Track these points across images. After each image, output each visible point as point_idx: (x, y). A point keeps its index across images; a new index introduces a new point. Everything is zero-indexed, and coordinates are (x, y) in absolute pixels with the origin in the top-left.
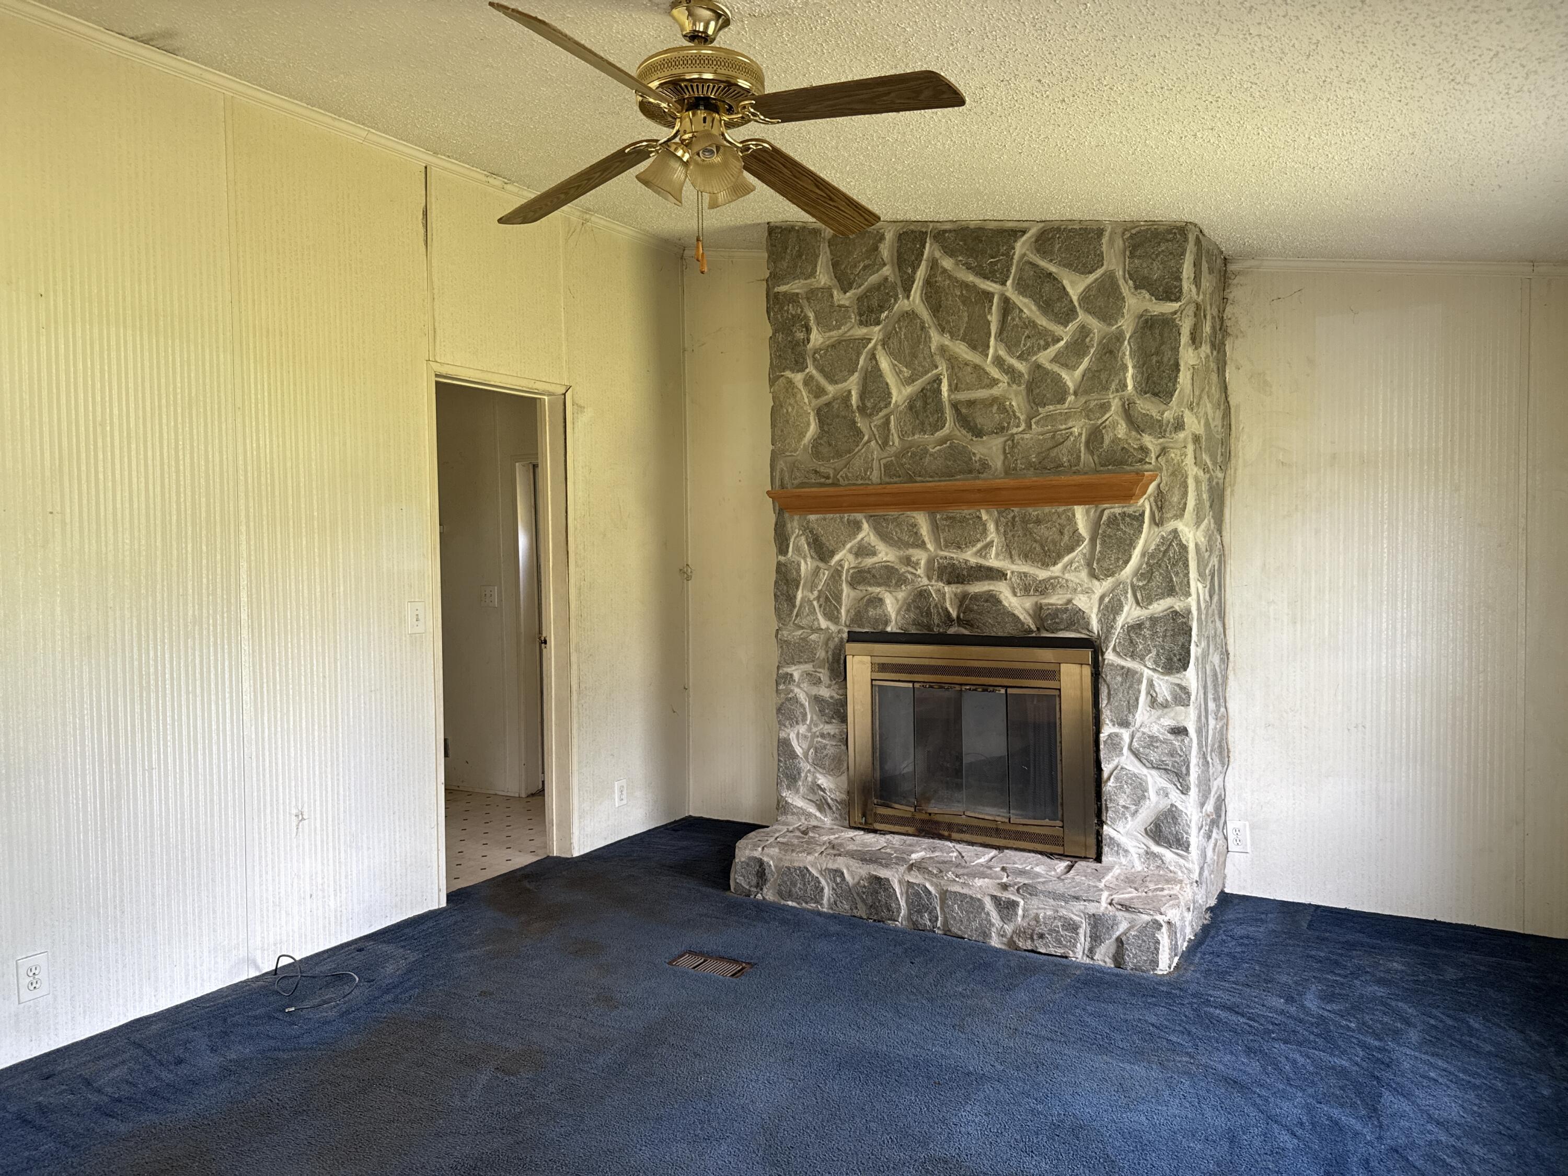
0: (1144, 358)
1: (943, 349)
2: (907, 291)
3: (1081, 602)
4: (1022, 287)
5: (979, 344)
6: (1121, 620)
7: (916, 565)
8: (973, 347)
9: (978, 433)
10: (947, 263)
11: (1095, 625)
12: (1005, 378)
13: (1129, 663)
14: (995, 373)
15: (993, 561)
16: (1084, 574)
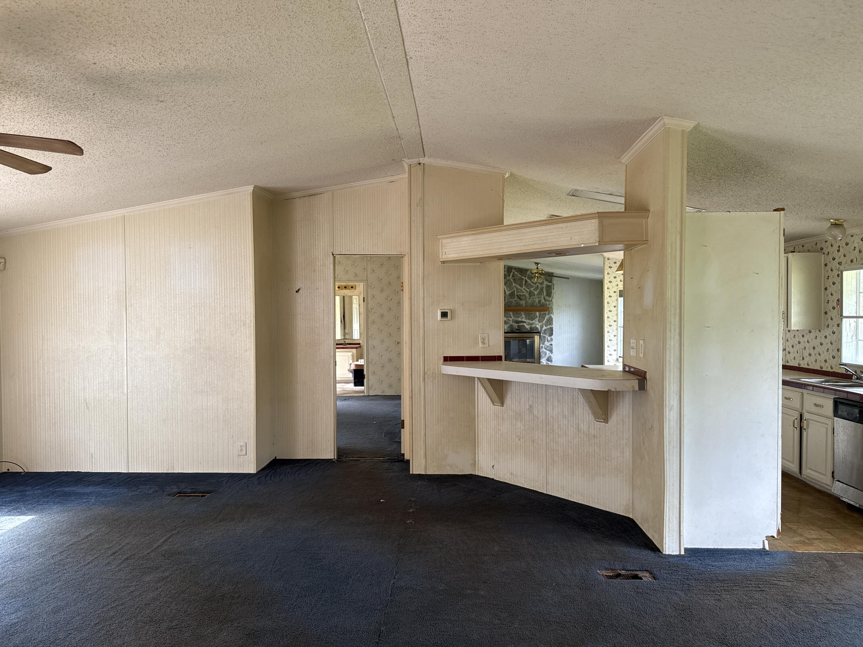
0: (547, 291)
1: (515, 286)
2: (509, 276)
3: (537, 326)
4: (528, 278)
5: (521, 286)
6: (543, 329)
7: (510, 321)
8: (520, 286)
9: (521, 300)
10: (516, 273)
11: (539, 330)
12: (525, 292)
13: (544, 335)
14: (524, 291)
15: (523, 320)
16: (538, 322)
